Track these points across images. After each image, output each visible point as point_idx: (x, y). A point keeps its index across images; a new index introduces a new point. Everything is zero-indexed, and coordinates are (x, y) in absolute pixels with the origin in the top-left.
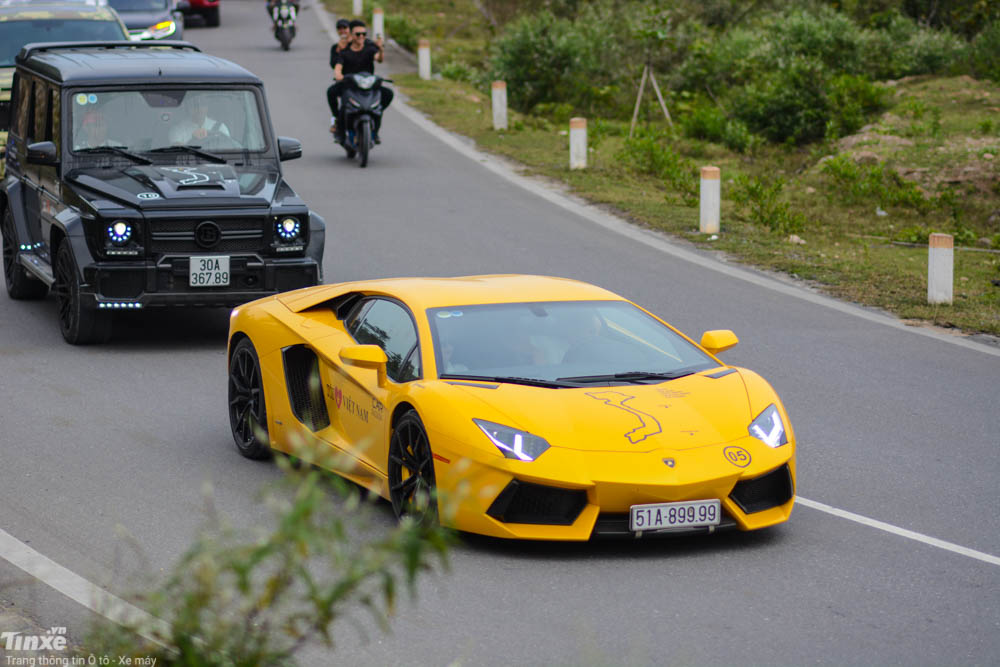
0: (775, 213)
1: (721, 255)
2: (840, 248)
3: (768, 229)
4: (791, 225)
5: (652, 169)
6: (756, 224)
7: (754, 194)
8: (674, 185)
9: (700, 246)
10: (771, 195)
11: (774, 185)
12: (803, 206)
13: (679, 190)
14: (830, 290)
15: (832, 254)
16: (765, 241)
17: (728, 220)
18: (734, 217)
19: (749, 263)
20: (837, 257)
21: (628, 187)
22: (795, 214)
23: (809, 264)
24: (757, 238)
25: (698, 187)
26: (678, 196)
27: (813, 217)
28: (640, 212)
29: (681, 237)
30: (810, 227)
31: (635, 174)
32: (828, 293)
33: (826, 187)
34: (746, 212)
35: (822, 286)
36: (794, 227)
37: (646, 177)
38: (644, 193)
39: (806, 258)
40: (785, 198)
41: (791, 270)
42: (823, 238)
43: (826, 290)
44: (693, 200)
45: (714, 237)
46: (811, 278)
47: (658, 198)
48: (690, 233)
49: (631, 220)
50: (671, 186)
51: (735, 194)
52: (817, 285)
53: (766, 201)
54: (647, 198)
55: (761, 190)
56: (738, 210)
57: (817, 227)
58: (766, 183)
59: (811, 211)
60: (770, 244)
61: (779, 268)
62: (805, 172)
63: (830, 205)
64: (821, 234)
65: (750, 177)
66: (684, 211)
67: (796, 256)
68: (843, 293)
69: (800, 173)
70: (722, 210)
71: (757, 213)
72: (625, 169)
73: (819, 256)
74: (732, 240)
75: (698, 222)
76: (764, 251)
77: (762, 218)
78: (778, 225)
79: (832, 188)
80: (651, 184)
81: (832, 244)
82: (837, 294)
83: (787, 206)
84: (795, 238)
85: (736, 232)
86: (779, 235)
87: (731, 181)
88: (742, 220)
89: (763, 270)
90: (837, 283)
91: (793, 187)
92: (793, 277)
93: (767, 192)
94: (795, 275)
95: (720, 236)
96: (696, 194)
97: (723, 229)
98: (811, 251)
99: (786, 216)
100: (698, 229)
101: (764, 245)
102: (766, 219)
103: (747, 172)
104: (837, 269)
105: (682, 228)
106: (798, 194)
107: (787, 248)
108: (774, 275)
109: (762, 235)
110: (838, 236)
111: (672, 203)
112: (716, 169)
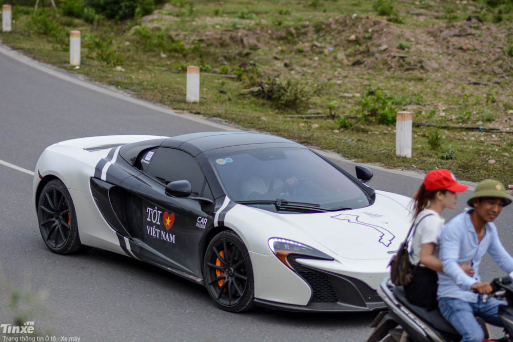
0: (109, 55)
1: (81, 77)
2: (142, 73)
3: (105, 63)
4: (117, 62)
5: (46, 32)
6: (99, 60)
7: (98, 45)
8: (57, 40)
9: (70, 72)
10: (107, 46)
11: (109, 41)
12: (123, 51)
13: (59, 43)
14: (137, 95)
15: (138, 76)
16: (104, 70)
17: (85, 59)
18: (88, 57)
19: (96, 81)
20: (140, 78)
21: (33, 41)
22: (119, 55)
23: (126, 81)
24: (100, 68)
25: (69, 41)
26: (59, 46)
27: (128, 57)
28: (39, 54)
29: (60, 67)
30: (127, 62)
31: (36, 34)
32: (136, 96)
33: (135, 42)
34: (94, 55)
35: (133, 92)
36: (119, 62)
37: (43, 36)
38: (41, 44)
39: (125, 78)
40: (114, 47)
41: (116, 84)
42: (134, 68)
43: (135, 95)
44: (66, 48)
45: (78, 67)
46: (127, 89)
47: (49, 47)
48: (65, 65)
49: (34, 58)
50: (55, 41)
51: (88, 45)
52: (130, 92)
53: (105, 49)
54: (42, 47)
55: (102, 44)
56: (90, 53)
57: (131, 62)
58: (104, 40)
59: (128, 54)
60: (106, 71)
61: (111, 83)
62: (125, 34)
63: (137, 51)
64: (133, 66)
65: (96, 37)
66: (62, 53)
67: (119, 77)
68: (143, 96)
69: (122, 35)
70: (82, 53)
71: (100, 55)
72: (31, 32)
73: (131, 77)
74: (87, 69)
75: (69, 59)
76: (103, 75)
77: (102, 58)
78: (110, 62)
79: (138, 42)
80: (45, 40)
81: (138, 71)
82: (140, 96)
83: (115, 51)
84: (119, 68)
85: (89, 65)
86: (111, 66)
87: (86, 39)
88: (92, 58)
89: (103, 84)
90: (141, 91)
91: (118, 42)
92: (118, 88)
93: (105, 44)
94: (119, 87)
95: (81, 67)
96: (68, 45)
97: (82, 63)
98: (127, 75)
99: (114, 57)
100: (69, 63)
101: (103, 71)
102: (105, 58)
103: (94, 34)
104: (140, 84)
105: (61, 63)
106: (121, 45)
107: (115, 73)
108: (109, 87)
109: (102, 66)
110: (141, 67)
111: (55, 50)
112: (78, 32)
